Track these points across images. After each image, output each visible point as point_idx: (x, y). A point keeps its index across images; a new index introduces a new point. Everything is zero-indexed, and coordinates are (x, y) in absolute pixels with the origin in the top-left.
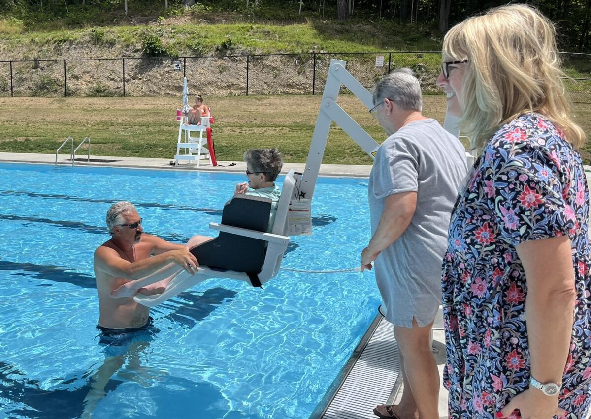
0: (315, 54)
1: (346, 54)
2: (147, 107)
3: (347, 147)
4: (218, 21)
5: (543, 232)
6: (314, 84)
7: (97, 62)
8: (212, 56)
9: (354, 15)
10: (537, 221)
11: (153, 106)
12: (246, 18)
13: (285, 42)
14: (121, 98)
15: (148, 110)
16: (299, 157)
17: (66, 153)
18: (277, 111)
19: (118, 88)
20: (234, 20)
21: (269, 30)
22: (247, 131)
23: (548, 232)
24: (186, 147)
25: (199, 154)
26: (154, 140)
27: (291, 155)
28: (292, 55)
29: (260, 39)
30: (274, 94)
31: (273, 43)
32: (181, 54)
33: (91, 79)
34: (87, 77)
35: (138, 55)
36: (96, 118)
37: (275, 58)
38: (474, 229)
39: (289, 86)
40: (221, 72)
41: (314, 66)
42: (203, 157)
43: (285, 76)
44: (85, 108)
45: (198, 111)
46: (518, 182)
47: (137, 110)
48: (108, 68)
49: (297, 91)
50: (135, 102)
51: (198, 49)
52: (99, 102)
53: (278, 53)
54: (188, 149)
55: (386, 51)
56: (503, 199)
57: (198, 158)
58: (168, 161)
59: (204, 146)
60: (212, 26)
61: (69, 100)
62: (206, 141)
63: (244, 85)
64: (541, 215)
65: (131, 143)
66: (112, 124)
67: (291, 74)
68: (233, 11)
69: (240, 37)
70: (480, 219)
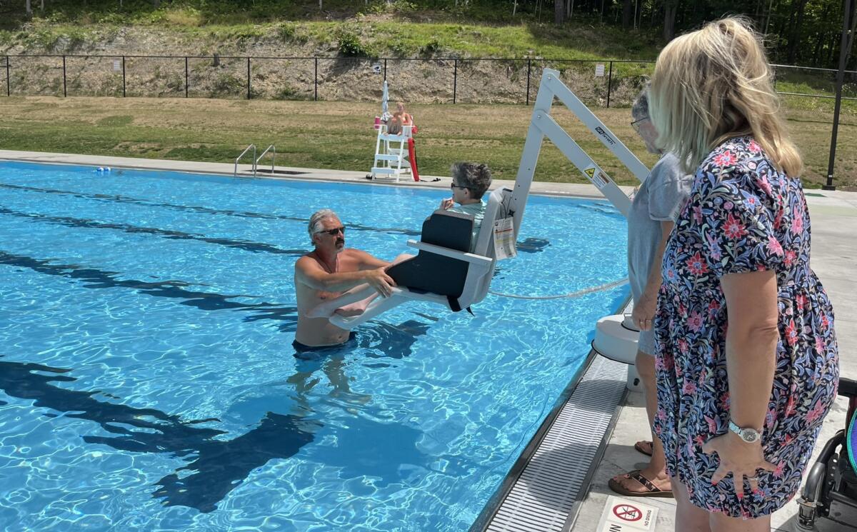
0: (530, 60)
1: (564, 61)
2: (341, 113)
3: (563, 164)
4: (423, 20)
5: (745, 265)
6: (528, 93)
7: (286, 60)
8: (416, 59)
9: (573, 19)
10: (740, 253)
11: (348, 113)
12: (455, 18)
13: (497, 46)
14: (312, 102)
15: (343, 117)
16: (510, 173)
17: (248, 163)
18: (488, 121)
19: (309, 91)
20: (441, 20)
21: (480, 32)
22: (453, 143)
23: (750, 266)
24: (384, 159)
25: (399, 167)
26: (348, 150)
27: (502, 171)
28: (505, 61)
29: (469, 41)
30: (484, 103)
31: (485, 47)
32: (381, 55)
33: (279, 80)
34: (274, 77)
35: (332, 54)
36: (283, 124)
37: (486, 63)
38: (685, 259)
39: (501, 94)
40: (426, 77)
41: (529, 73)
42: (404, 170)
43: (495, 84)
44: (271, 112)
45: (399, 119)
46: (722, 210)
47: (330, 116)
48: (299, 68)
49: (509, 100)
50: (328, 107)
51: (401, 50)
52: (288, 106)
53: (489, 57)
54: (386, 161)
55: (607, 60)
56: (708, 227)
57: (398, 171)
58: (364, 174)
59: (405, 158)
60: (417, 25)
61: (253, 103)
62: (407, 153)
63: (451, 92)
64: (743, 247)
65: (323, 152)
66: (301, 132)
67: (503, 81)
68: (441, 9)
69: (447, 39)
70: (691, 247)
